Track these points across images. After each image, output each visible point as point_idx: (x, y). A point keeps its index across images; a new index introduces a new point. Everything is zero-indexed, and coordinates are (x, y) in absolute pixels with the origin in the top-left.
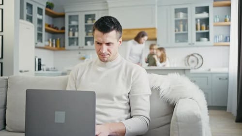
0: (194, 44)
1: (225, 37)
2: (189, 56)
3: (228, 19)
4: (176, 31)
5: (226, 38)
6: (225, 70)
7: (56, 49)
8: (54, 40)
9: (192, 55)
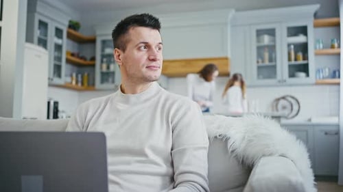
0: (285, 81)
1: (332, 72)
2: (278, 100)
3: (336, 45)
4: (258, 62)
5: (334, 72)
6: (334, 120)
7: (83, 88)
8: (80, 76)
9: (284, 98)
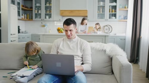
0: (108, 20)
2: (105, 26)
3: (126, 7)
4: (98, 12)
5: (125, 17)
6: (124, 35)
7: (27, 20)
8: (26, 15)
9: (106, 26)
